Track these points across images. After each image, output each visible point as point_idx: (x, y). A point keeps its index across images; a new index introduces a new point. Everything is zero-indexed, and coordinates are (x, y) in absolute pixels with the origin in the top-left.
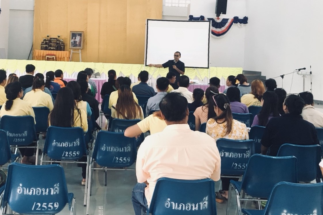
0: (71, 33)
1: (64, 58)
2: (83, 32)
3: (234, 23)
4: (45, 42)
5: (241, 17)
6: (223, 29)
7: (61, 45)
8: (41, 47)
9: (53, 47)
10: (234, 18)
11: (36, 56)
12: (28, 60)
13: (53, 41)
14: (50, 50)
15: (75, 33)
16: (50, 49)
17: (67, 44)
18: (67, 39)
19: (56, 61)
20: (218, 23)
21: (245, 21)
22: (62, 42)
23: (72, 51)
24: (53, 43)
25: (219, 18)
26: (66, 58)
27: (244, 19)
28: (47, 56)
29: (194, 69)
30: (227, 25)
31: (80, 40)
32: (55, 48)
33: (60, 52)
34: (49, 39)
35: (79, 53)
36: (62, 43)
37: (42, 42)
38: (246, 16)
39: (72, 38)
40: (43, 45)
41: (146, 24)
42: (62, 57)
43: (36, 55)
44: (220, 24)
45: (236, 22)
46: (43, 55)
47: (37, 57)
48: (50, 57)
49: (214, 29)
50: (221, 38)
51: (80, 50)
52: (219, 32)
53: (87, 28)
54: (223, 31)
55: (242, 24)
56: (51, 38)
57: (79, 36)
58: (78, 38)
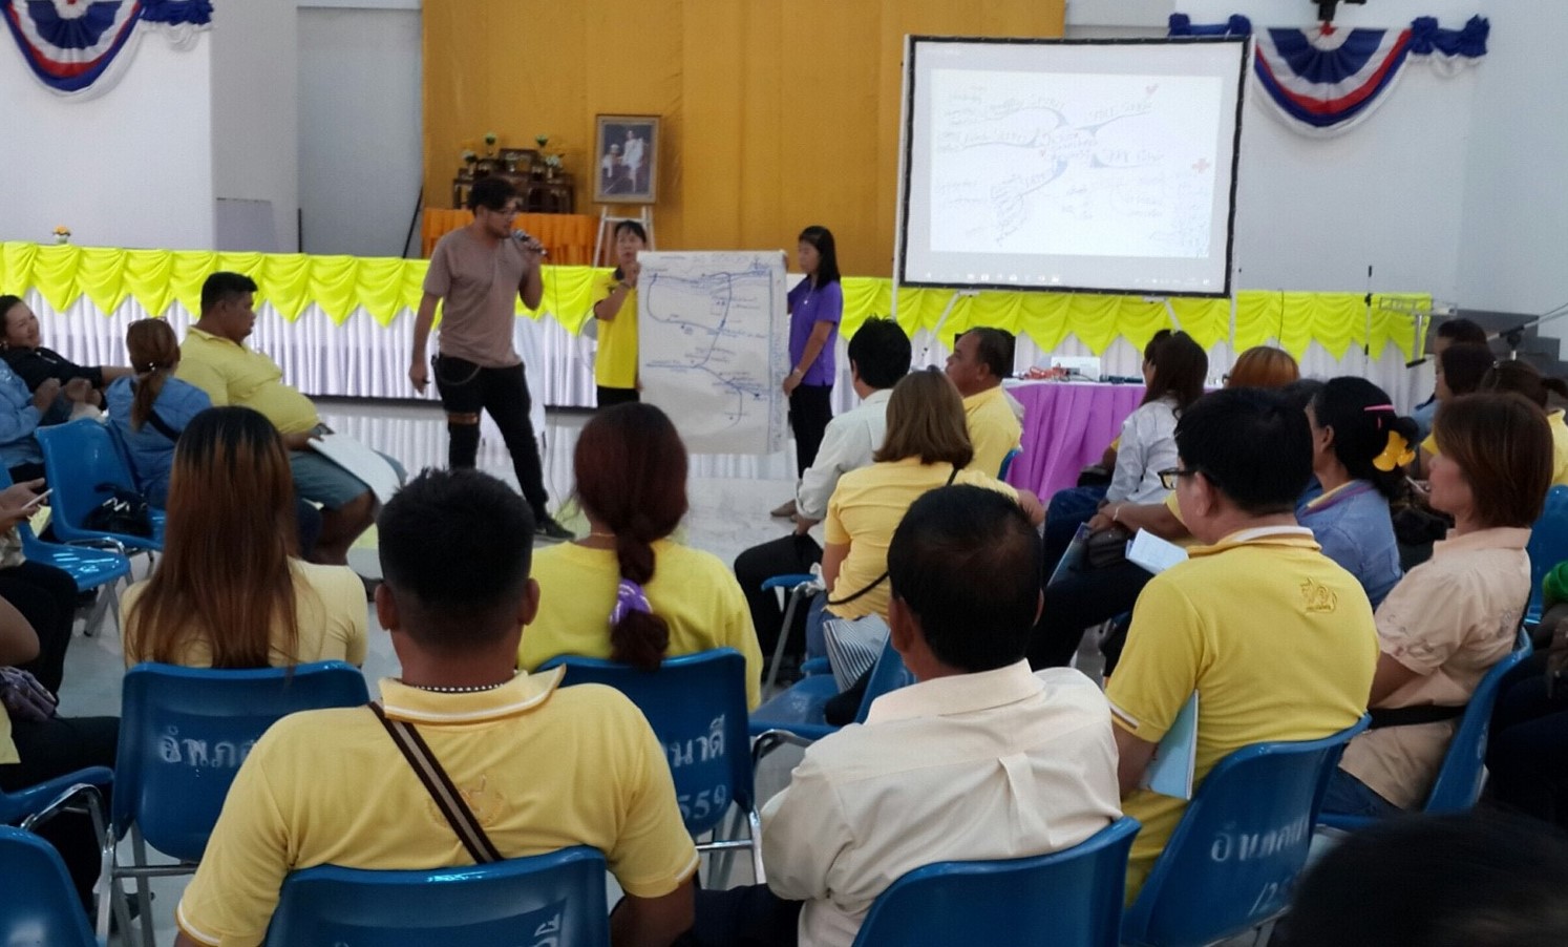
0: (600, 124)
1: (566, 248)
2: (659, 116)
3: (1416, 51)
4: (476, 170)
5: (1452, 20)
6: (1352, 84)
7: (552, 185)
8: (458, 195)
10: (1412, 23)
12: (405, 256)
13: (515, 163)
15: (621, 121)
17: (583, 181)
18: (583, 152)
20: (1322, 54)
21: (1472, 39)
22: (555, 168)
23: (603, 215)
24: (516, 174)
25: (1333, 24)
26: (573, 251)
27: (1466, 30)
29: (1148, 299)
30: (1375, 63)
31: (643, 158)
33: (545, 218)
34: (495, 156)
36: (556, 176)
37: (460, 171)
38: (1482, 16)
39: (606, 151)
41: (906, 60)
42: (557, 245)
44: (1336, 62)
45: (1424, 47)
49: (1300, 86)
50: (1338, 137)
51: (644, 210)
52: (1328, 104)
53: (680, 98)
54: (1348, 98)
55: (1456, 56)
56: (504, 151)
57: (641, 140)
58: (634, 147)
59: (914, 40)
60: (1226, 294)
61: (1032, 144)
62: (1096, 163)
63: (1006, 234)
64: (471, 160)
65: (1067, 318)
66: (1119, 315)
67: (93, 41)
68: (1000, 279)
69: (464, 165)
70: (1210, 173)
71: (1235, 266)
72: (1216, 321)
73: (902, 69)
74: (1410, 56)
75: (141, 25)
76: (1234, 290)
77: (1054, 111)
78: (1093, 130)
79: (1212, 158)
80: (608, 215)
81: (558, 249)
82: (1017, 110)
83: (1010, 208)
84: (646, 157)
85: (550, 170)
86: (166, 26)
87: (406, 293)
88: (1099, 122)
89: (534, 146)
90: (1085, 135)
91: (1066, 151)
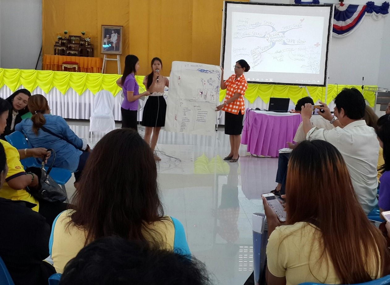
0: (103, 28)
1: (92, 68)
2: (122, 26)
3: (368, 12)
4: (61, 42)
5: (378, 3)
6: (349, 21)
7: (88, 47)
8: (55, 50)
9: (74, 50)
10: (367, 3)
11: (47, 65)
13: (74, 40)
14: (69, 54)
15: (110, 28)
16: (69, 53)
17: (97, 46)
18: (97, 37)
19: (80, 72)
20: (341, 12)
21: (384, 9)
23: (104, 58)
24: (75, 44)
25: (343, 3)
26: (95, 69)
27: (382, 6)
28: (65, 65)
29: (300, 87)
30: (356, 15)
31: (117, 40)
32: (77, 53)
33: (86, 58)
34: (67, 38)
35: (117, 61)
36: (88, 45)
37: (56, 42)
38: (387, 2)
39: (105, 37)
40: (59, 46)
41: (224, 9)
43: (47, 63)
44: (344, 14)
45: (370, 11)
46: (58, 62)
47: (49, 66)
48: (69, 67)
51: (118, 56)
52: (342, 27)
53: (129, 20)
54: (348, 26)
55: (379, 14)
56: (70, 36)
57: (116, 34)
58: (114, 36)
59: (226, 2)
60: (324, 85)
61: (264, 37)
62: (285, 43)
63: (256, 65)
64: (60, 39)
65: (272, 92)
66: (288, 91)
68: (253, 80)
69: (57, 41)
70: (320, 47)
71: (327, 77)
72: (318, 94)
73: (222, 12)
74: (366, 13)
76: (327, 84)
77: (271, 26)
78: (284, 33)
79: (321, 43)
80: (105, 58)
81: (90, 68)
82: (260, 26)
83: (256, 58)
84: (118, 40)
85: (87, 42)
87: (54, 82)
88: (285, 30)
89: (81, 35)
90: (281, 34)
91: (275, 39)
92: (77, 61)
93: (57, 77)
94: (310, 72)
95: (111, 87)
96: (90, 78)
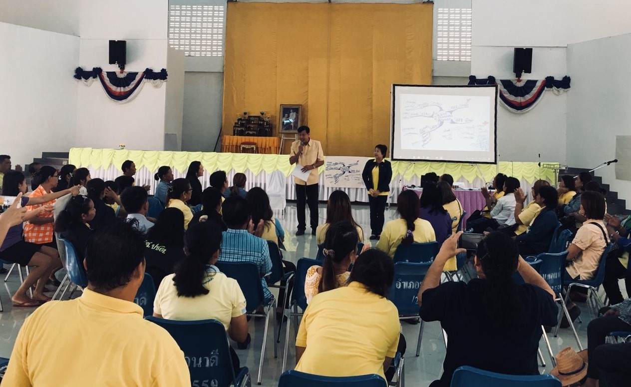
0: (281, 107)
1: (270, 148)
2: (301, 105)
3: (547, 87)
4: (241, 123)
5: (558, 77)
6: (528, 97)
7: (266, 127)
8: (234, 131)
9: (253, 131)
10: (546, 78)
11: (226, 146)
12: (214, 152)
13: (253, 121)
14: (248, 135)
16: (248, 133)
17: (276, 126)
18: (276, 117)
19: (258, 153)
20: (518, 88)
21: (565, 83)
22: (267, 122)
23: (282, 137)
24: (254, 124)
25: (521, 79)
26: (273, 149)
27: (563, 80)
28: (243, 146)
30: (535, 90)
31: (295, 119)
32: (255, 133)
33: (264, 138)
34: (247, 118)
36: (267, 125)
37: (236, 123)
38: (568, 76)
39: (284, 116)
40: (238, 127)
41: (392, 91)
42: (267, 147)
43: (226, 144)
44: (523, 90)
45: (550, 86)
46: (237, 143)
47: (228, 147)
48: (247, 147)
49: (512, 98)
50: (524, 113)
52: (521, 103)
53: (307, 99)
54: (527, 101)
55: (560, 88)
56: (250, 117)
57: (295, 112)
58: (293, 115)
59: (394, 85)
60: (495, 163)
61: (432, 117)
62: (452, 122)
63: (425, 144)
64: (239, 120)
65: (444, 170)
66: (461, 169)
67: (128, 85)
68: (423, 158)
70: (488, 125)
71: (498, 154)
74: (546, 88)
75: (144, 80)
76: (498, 162)
77: (438, 106)
78: (451, 112)
79: (489, 121)
82: (427, 106)
83: (425, 136)
84: (297, 119)
85: (265, 122)
86: (152, 81)
87: (233, 164)
88: (453, 110)
89: (260, 115)
90: (449, 114)
91: (443, 119)
92: (256, 141)
93: (235, 159)
94: (479, 149)
95: (285, 167)
96: (266, 159)
